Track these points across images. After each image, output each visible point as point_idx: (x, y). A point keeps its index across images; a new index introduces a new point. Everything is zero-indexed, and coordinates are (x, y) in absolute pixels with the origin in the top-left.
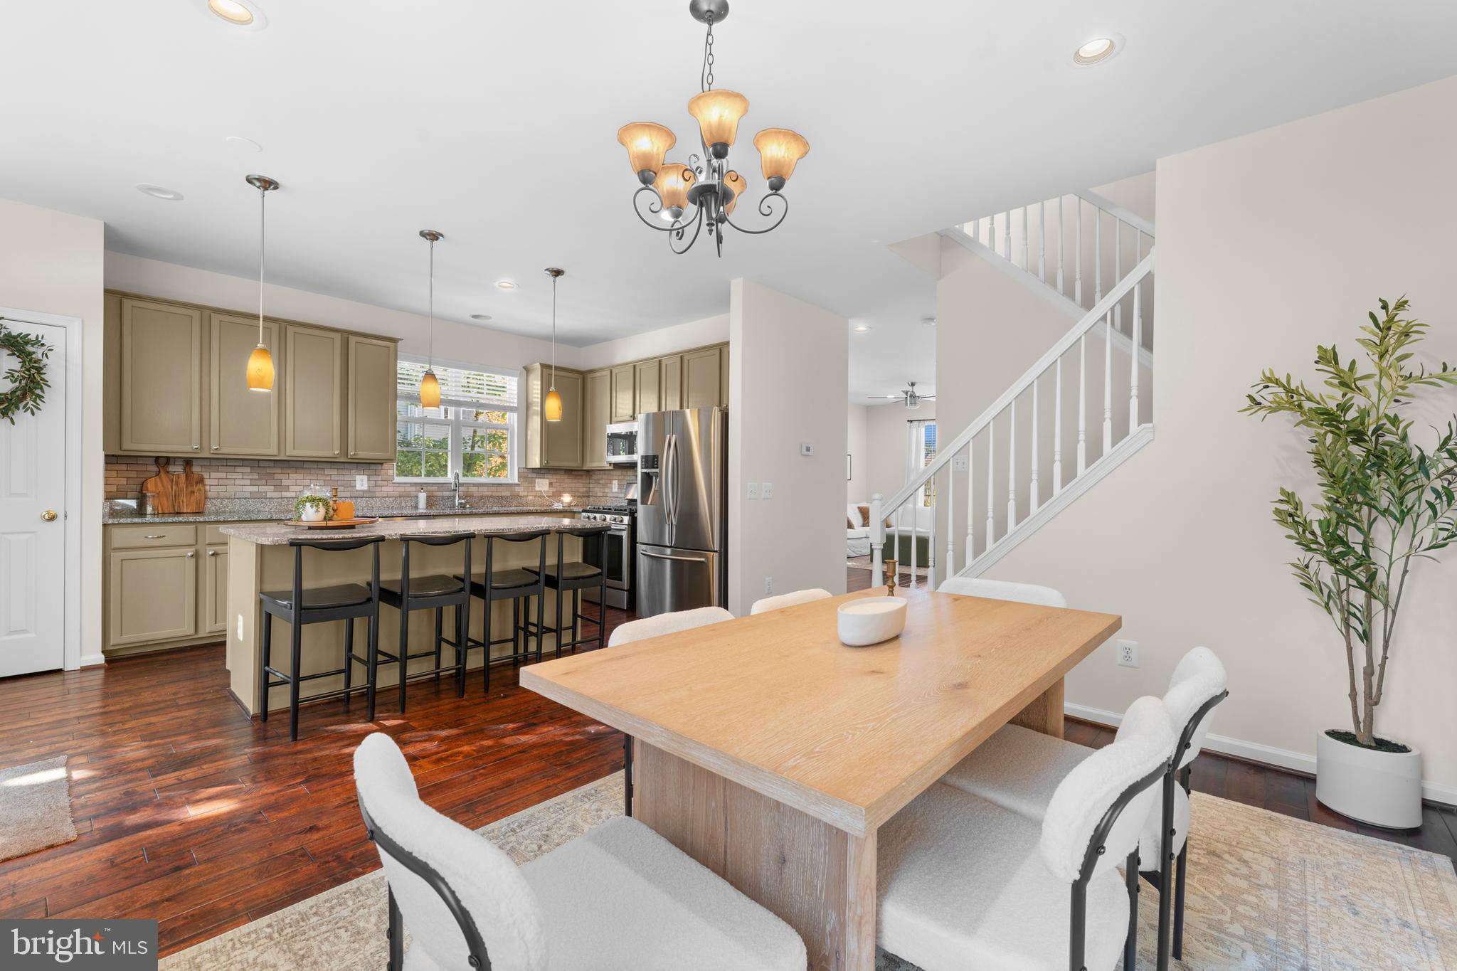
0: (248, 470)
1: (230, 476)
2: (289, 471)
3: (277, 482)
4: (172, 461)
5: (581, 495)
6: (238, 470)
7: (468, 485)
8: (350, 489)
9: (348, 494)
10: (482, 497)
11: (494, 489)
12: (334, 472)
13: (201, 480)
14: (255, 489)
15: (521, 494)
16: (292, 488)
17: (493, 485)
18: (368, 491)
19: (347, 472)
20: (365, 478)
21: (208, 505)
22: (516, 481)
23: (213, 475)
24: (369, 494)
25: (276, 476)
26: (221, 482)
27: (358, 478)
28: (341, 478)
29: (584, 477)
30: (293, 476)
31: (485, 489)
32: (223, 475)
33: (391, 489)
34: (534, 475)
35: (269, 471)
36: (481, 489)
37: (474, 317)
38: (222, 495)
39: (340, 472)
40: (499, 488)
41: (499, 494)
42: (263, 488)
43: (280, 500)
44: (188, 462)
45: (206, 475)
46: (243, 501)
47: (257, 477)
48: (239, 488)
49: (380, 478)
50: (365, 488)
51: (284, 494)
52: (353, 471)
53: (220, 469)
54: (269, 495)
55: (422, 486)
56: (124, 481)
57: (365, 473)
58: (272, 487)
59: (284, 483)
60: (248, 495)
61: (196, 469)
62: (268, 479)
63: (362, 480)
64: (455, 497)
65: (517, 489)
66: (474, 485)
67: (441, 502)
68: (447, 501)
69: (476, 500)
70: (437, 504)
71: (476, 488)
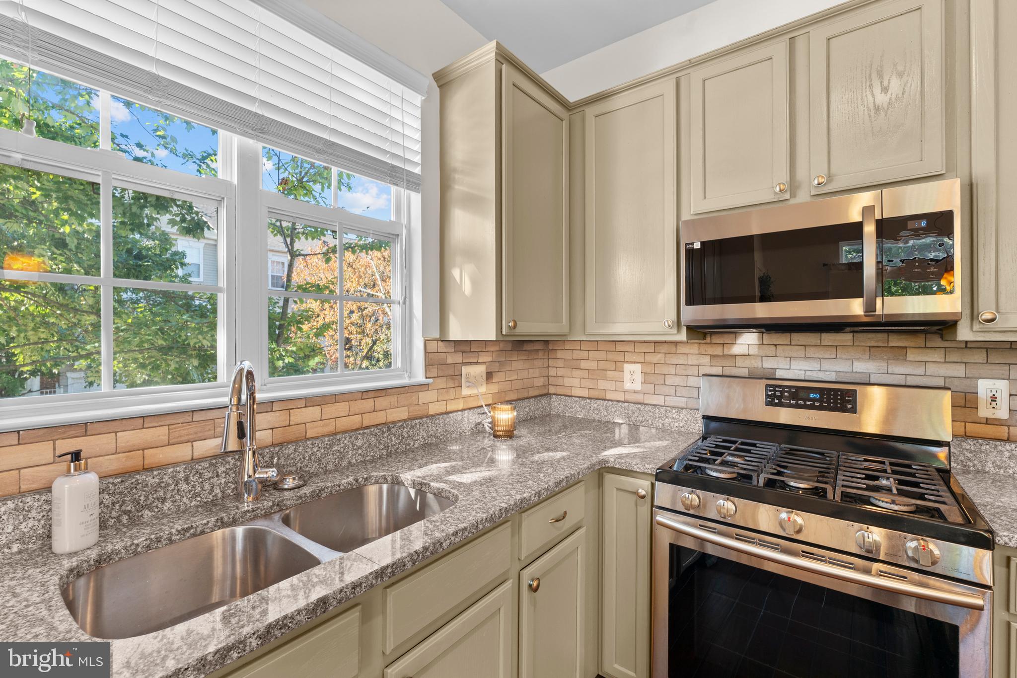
5: (536, 393)
7: (288, 404)
10: (332, 439)
11: (368, 404)
15: (433, 409)
17: (365, 394)
22: (420, 377)
29: (541, 354)
31: (341, 408)
34: (459, 358)
36: (331, 410)
40: (382, 402)
41: (380, 418)
65: (424, 397)
66: (310, 401)
67: (184, 486)
68: (208, 475)
69: (315, 450)
70: (164, 500)
71: (313, 412)
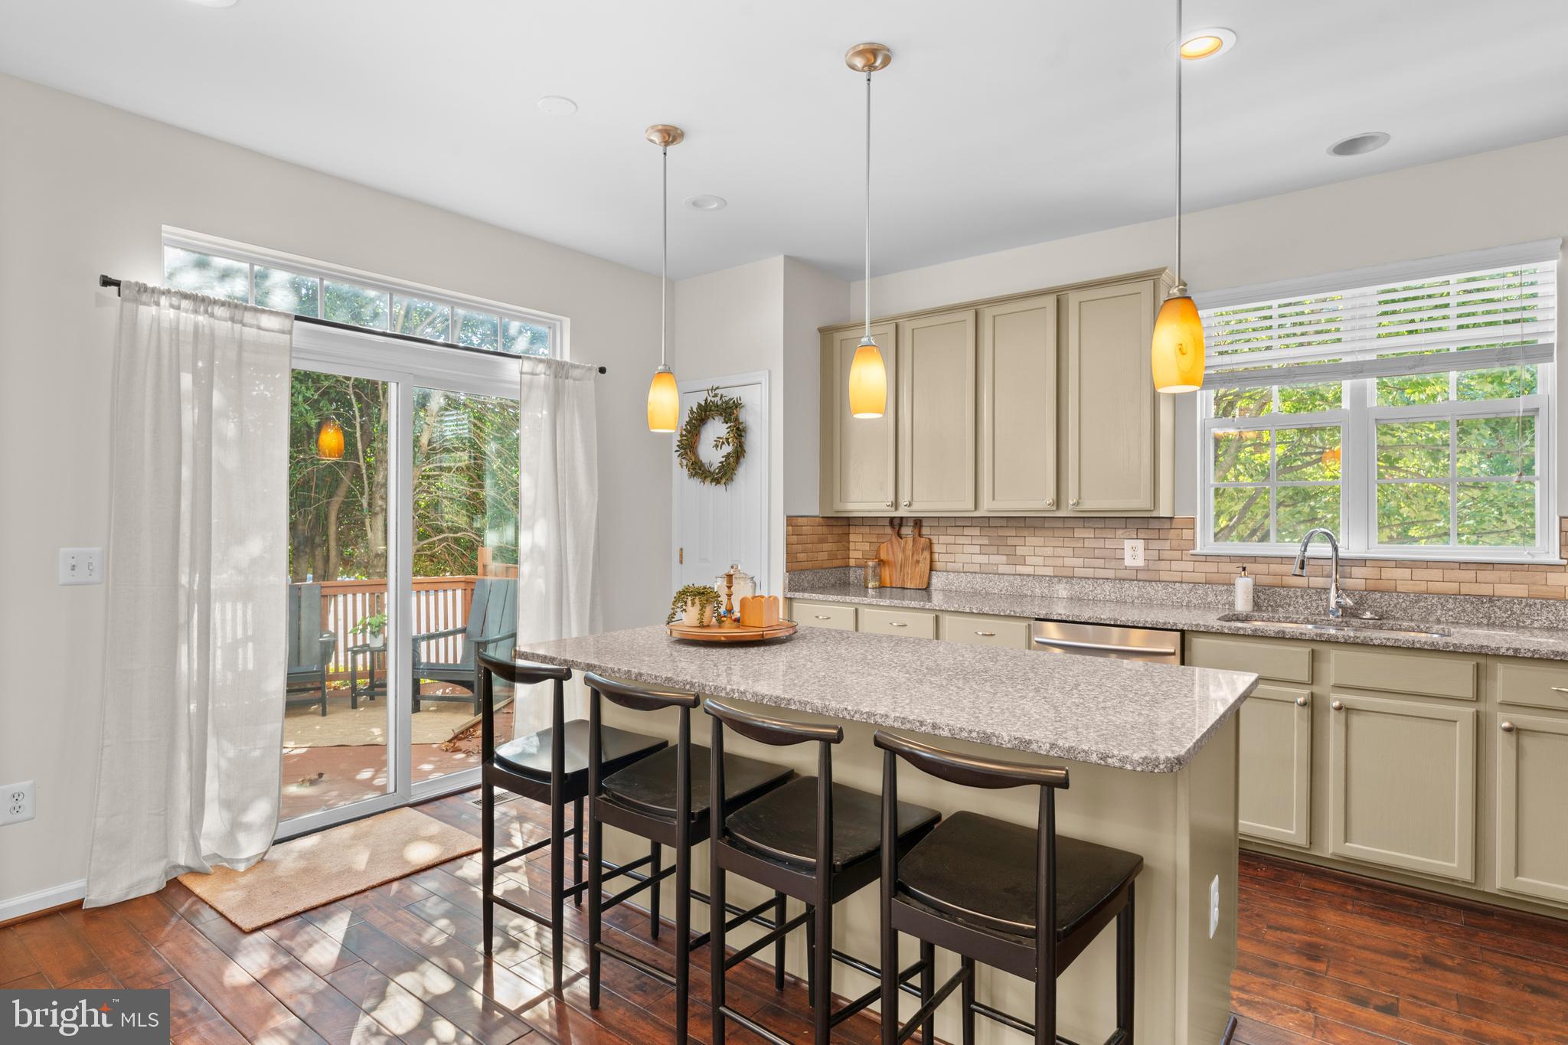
0: (976, 531)
1: (960, 540)
2: (1025, 533)
3: (1008, 550)
4: (904, 520)
6: (967, 531)
7: (1380, 563)
8: (1113, 564)
9: (1110, 574)
10: (1420, 596)
11: (1470, 575)
12: (1089, 534)
13: (930, 545)
14: (984, 559)
16: (1029, 560)
17: (1463, 565)
18: (1147, 569)
19: (1109, 534)
20: (1140, 544)
21: (934, 581)
22: (1549, 556)
23: (943, 539)
24: (1144, 577)
25: (1010, 541)
26: (951, 549)
27: (1128, 544)
28: (1100, 543)
30: (1031, 540)
31: (1435, 574)
32: (950, 539)
33: (1189, 566)
35: (1001, 532)
36: (1420, 574)
37: (1348, 147)
38: (950, 566)
39: (1099, 533)
41: (1483, 589)
42: (995, 559)
43: (1012, 578)
44: (918, 523)
45: (935, 540)
46: (970, 577)
47: (987, 542)
48: (966, 558)
49: (1166, 545)
50: (1140, 562)
51: (1021, 569)
52: (1119, 532)
53: (950, 530)
54: (1002, 569)
55: (1244, 562)
56: (867, 547)
57: (1141, 535)
58: (1004, 558)
59: (1020, 551)
60: (977, 568)
61: (925, 531)
62: (999, 545)
63: (1134, 549)
64: (1326, 590)
66: (1399, 564)
67: (1301, 601)
68: (1315, 598)
69: (1401, 601)
70: (1290, 605)
71: (1405, 573)
